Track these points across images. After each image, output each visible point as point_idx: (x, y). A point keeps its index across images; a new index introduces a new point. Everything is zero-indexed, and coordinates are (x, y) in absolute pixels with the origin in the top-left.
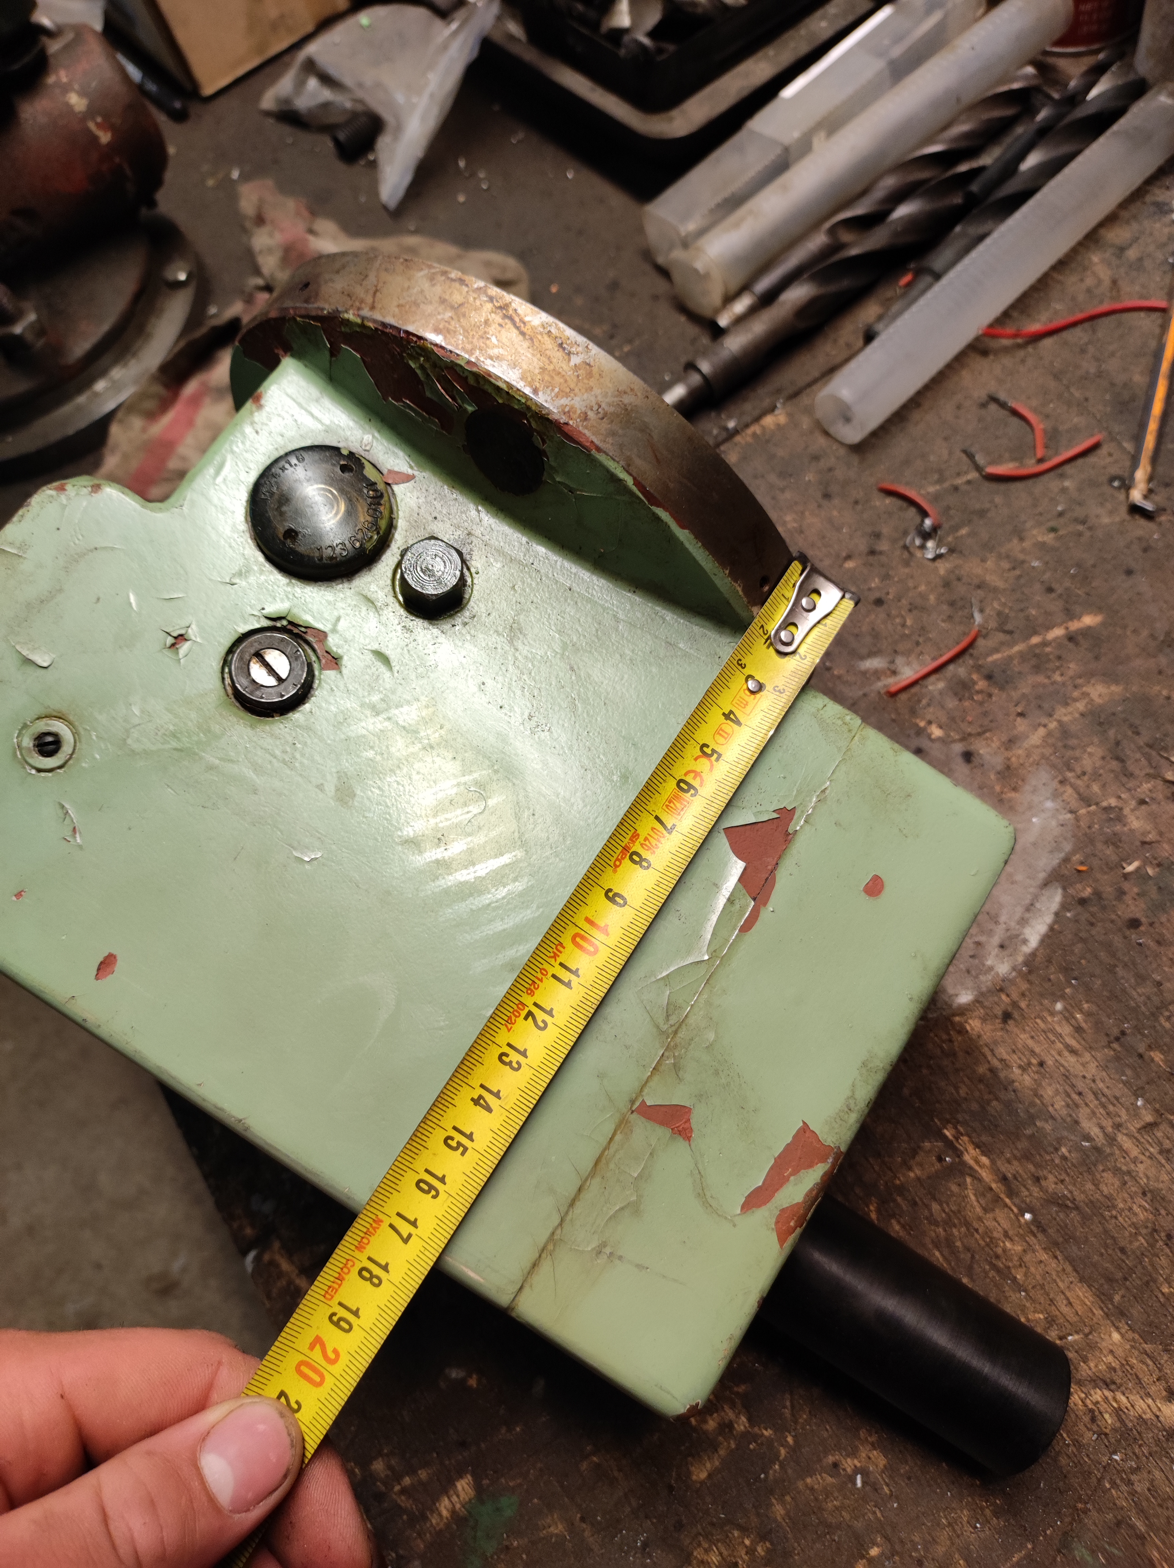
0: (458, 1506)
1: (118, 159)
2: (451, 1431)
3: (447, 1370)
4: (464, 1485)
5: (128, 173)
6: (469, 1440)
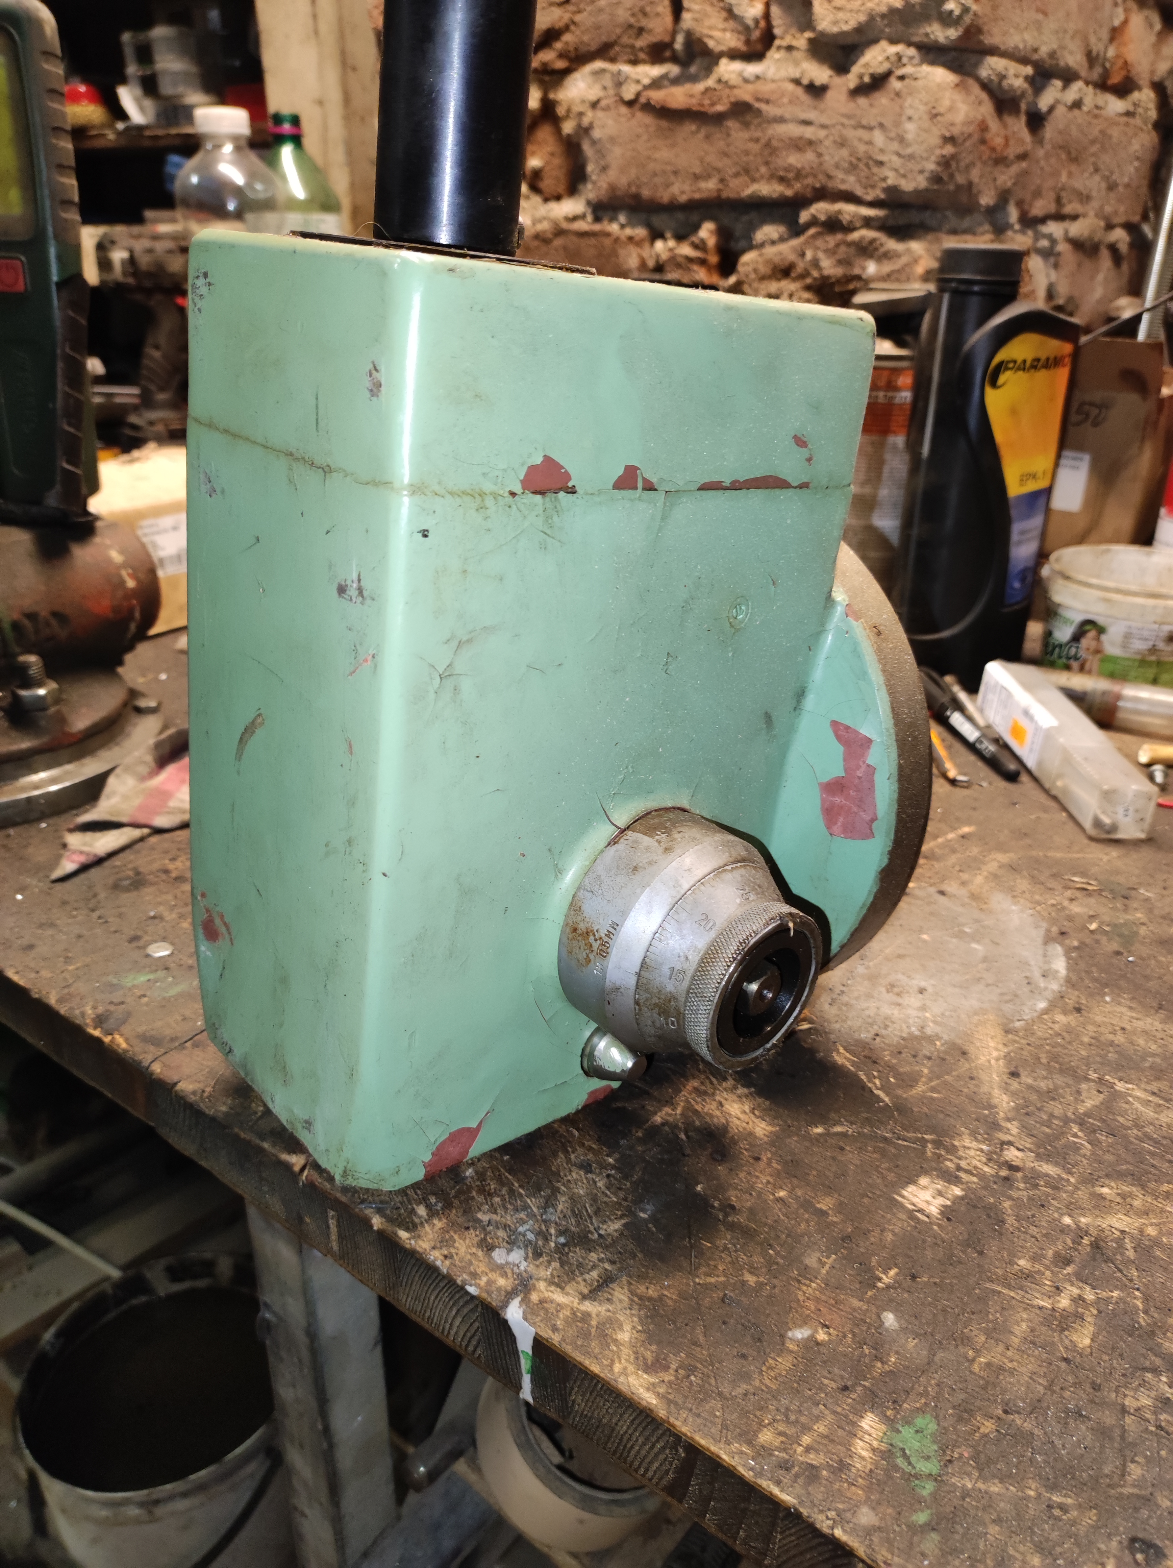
0: (875, 1444)
1: (135, 602)
2: (826, 1382)
3: (790, 1334)
4: (869, 1423)
5: (137, 615)
6: (849, 1383)
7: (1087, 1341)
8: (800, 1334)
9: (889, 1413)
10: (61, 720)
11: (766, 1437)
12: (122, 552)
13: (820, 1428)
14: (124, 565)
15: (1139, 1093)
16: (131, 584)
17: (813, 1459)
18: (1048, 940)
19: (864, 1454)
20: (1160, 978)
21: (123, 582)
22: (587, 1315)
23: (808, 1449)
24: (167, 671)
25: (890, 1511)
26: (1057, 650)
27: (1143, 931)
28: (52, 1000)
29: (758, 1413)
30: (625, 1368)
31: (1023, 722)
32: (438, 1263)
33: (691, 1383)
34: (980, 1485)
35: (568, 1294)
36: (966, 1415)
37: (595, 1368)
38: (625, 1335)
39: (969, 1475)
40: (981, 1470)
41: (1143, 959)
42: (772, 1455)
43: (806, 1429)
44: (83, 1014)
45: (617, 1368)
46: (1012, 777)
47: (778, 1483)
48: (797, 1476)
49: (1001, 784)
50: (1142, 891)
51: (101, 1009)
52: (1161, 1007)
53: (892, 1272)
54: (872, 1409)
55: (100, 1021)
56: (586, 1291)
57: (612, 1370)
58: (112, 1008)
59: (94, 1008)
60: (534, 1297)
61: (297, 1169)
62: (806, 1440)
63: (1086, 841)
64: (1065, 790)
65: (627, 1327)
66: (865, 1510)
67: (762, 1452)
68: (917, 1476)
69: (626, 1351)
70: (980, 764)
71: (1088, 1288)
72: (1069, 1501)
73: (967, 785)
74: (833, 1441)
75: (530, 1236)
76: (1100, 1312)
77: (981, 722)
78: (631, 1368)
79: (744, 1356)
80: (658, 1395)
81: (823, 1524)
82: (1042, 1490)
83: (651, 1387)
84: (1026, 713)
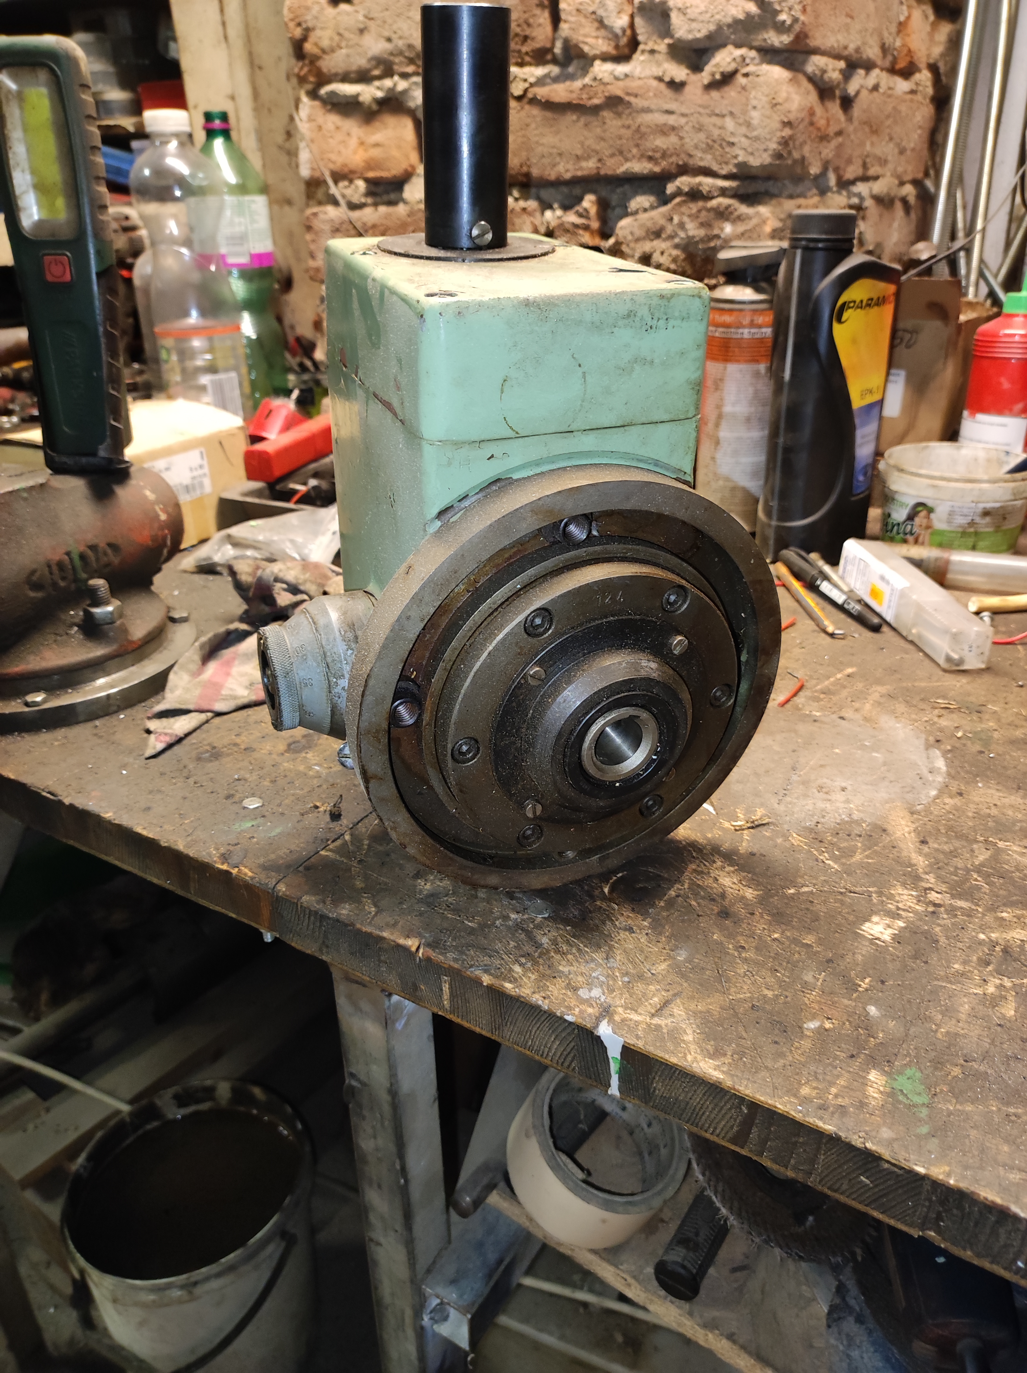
0: (881, 1088)
1: (166, 531)
2: (838, 1053)
3: (805, 1026)
4: (873, 1075)
5: (169, 543)
6: (854, 1053)
7: (1012, 1013)
8: (813, 1025)
9: (886, 1069)
10: (124, 630)
11: (805, 1091)
12: (153, 491)
13: (842, 1082)
14: (157, 502)
15: (1015, 848)
16: (163, 517)
17: (840, 1101)
18: (928, 747)
19: (876, 1095)
20: (1015, 767)
21: (157, 516)
22: (658, 1027)
23: (836, 1096)
24: (177, 587)
25: (901, 1128)
26: (896, 528)
27: (996, 735)
28: (181, 846)
29: (796, 1077)
30: (695, 1058)
31: (881, 586)
32: (540, 1003)
33: (744, 1063)
34: (958, 1107)
35: (640, 1014)
36: (939, 1066)
37: (674, 1060)
38: (689, 1037)
39: (950, 1102)
40: (957, 1098)
41: (999, 755)
42: (812, 1102)
43: (832, 1084)
44: (210, 855)
45: (689, 1058)
46: (876, 629)
47: (821, 1118)
48: (833, 1113)
49: (868, 634)
50: (989, 706)
51: (222, 850)
52: (1019, 788)
53: (867, 980)
54: (874, 1068)
55: (224, 858)
56: (653, 1011)
57: (686, 1060)
58: (231, 848)
59: (217, 849)
60: (617, 1018)
61: (414, 949)
62: (834, 1090)
63: (941, 673)
64: (920, 636)
65: (689, 1031)
66: (884, 1129)
67: (806, 1100)
68: (915, 1106)
69: (693, 1047)
70: (849, 620)
71: (1006, 979)
72: (1020, 1111)
73: (843, 637)
74: (852, 1089)
75: (602, 978)
76: (1017, 993)
77: (845, 589)
78: (699, 1057)
79: (776, 1043)
80: (723, 1072)
81: (857, 1141)
82: (1000, 1106)
83: (717, 1068)
84: (882, 578)
